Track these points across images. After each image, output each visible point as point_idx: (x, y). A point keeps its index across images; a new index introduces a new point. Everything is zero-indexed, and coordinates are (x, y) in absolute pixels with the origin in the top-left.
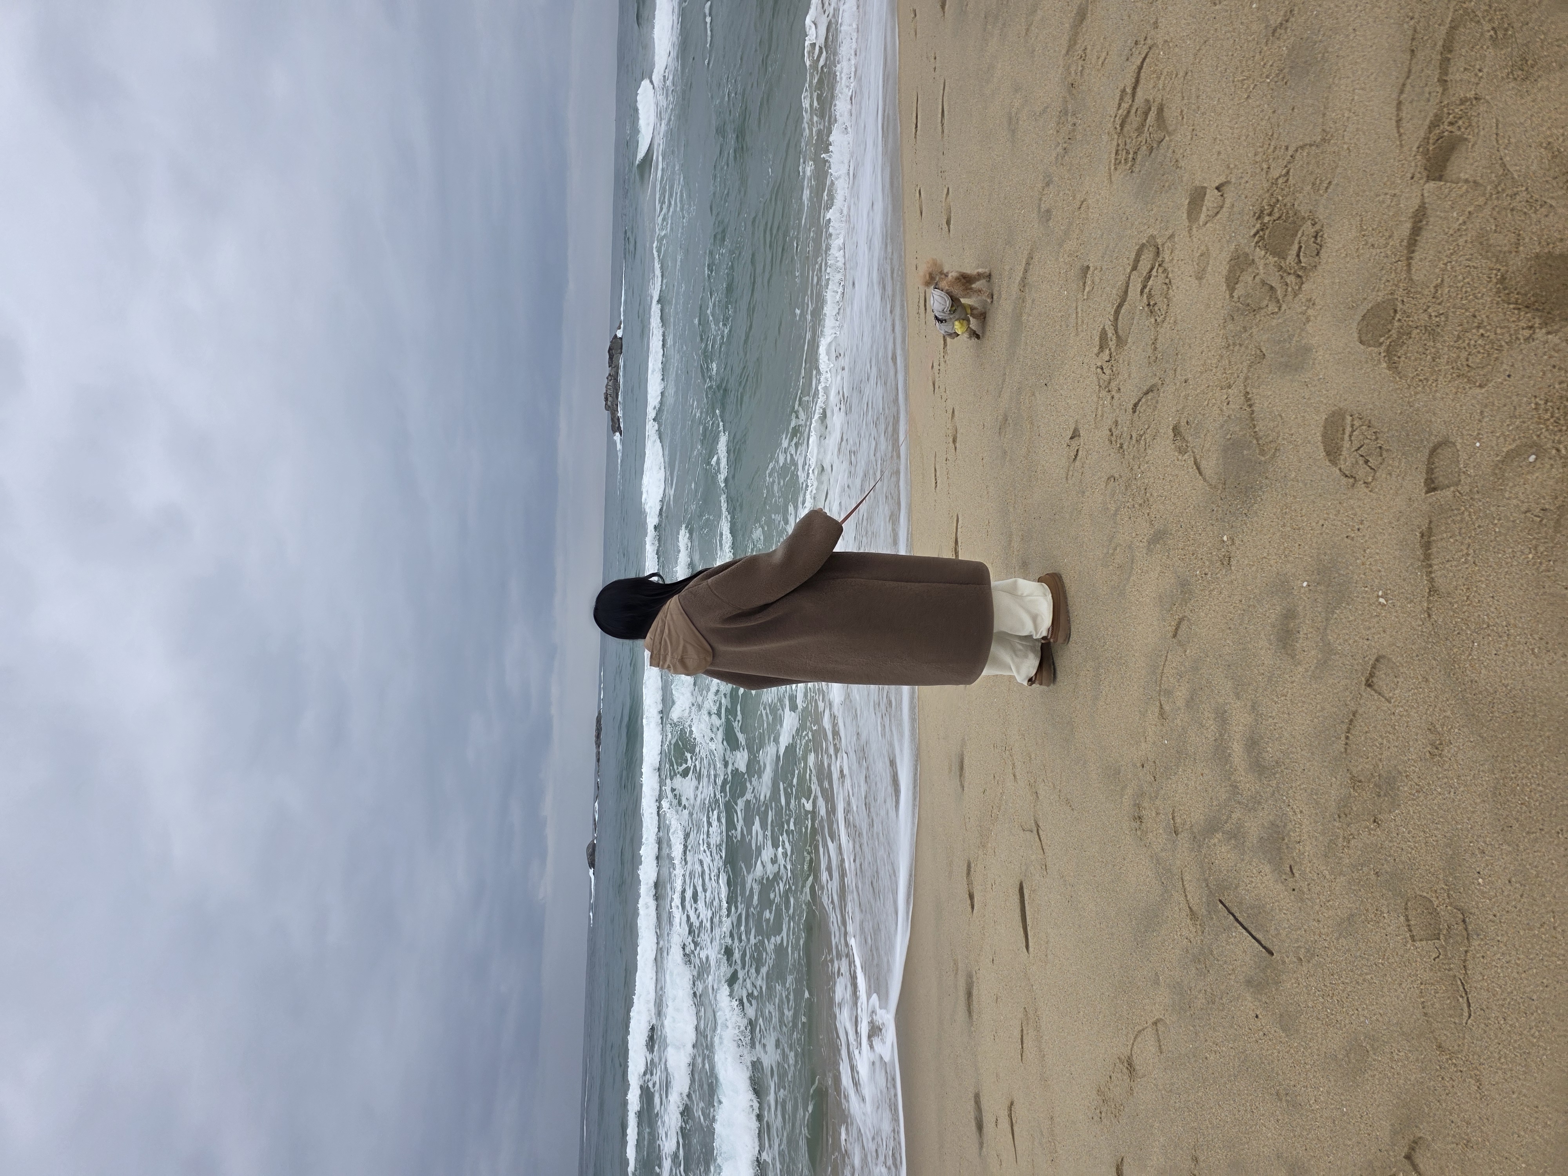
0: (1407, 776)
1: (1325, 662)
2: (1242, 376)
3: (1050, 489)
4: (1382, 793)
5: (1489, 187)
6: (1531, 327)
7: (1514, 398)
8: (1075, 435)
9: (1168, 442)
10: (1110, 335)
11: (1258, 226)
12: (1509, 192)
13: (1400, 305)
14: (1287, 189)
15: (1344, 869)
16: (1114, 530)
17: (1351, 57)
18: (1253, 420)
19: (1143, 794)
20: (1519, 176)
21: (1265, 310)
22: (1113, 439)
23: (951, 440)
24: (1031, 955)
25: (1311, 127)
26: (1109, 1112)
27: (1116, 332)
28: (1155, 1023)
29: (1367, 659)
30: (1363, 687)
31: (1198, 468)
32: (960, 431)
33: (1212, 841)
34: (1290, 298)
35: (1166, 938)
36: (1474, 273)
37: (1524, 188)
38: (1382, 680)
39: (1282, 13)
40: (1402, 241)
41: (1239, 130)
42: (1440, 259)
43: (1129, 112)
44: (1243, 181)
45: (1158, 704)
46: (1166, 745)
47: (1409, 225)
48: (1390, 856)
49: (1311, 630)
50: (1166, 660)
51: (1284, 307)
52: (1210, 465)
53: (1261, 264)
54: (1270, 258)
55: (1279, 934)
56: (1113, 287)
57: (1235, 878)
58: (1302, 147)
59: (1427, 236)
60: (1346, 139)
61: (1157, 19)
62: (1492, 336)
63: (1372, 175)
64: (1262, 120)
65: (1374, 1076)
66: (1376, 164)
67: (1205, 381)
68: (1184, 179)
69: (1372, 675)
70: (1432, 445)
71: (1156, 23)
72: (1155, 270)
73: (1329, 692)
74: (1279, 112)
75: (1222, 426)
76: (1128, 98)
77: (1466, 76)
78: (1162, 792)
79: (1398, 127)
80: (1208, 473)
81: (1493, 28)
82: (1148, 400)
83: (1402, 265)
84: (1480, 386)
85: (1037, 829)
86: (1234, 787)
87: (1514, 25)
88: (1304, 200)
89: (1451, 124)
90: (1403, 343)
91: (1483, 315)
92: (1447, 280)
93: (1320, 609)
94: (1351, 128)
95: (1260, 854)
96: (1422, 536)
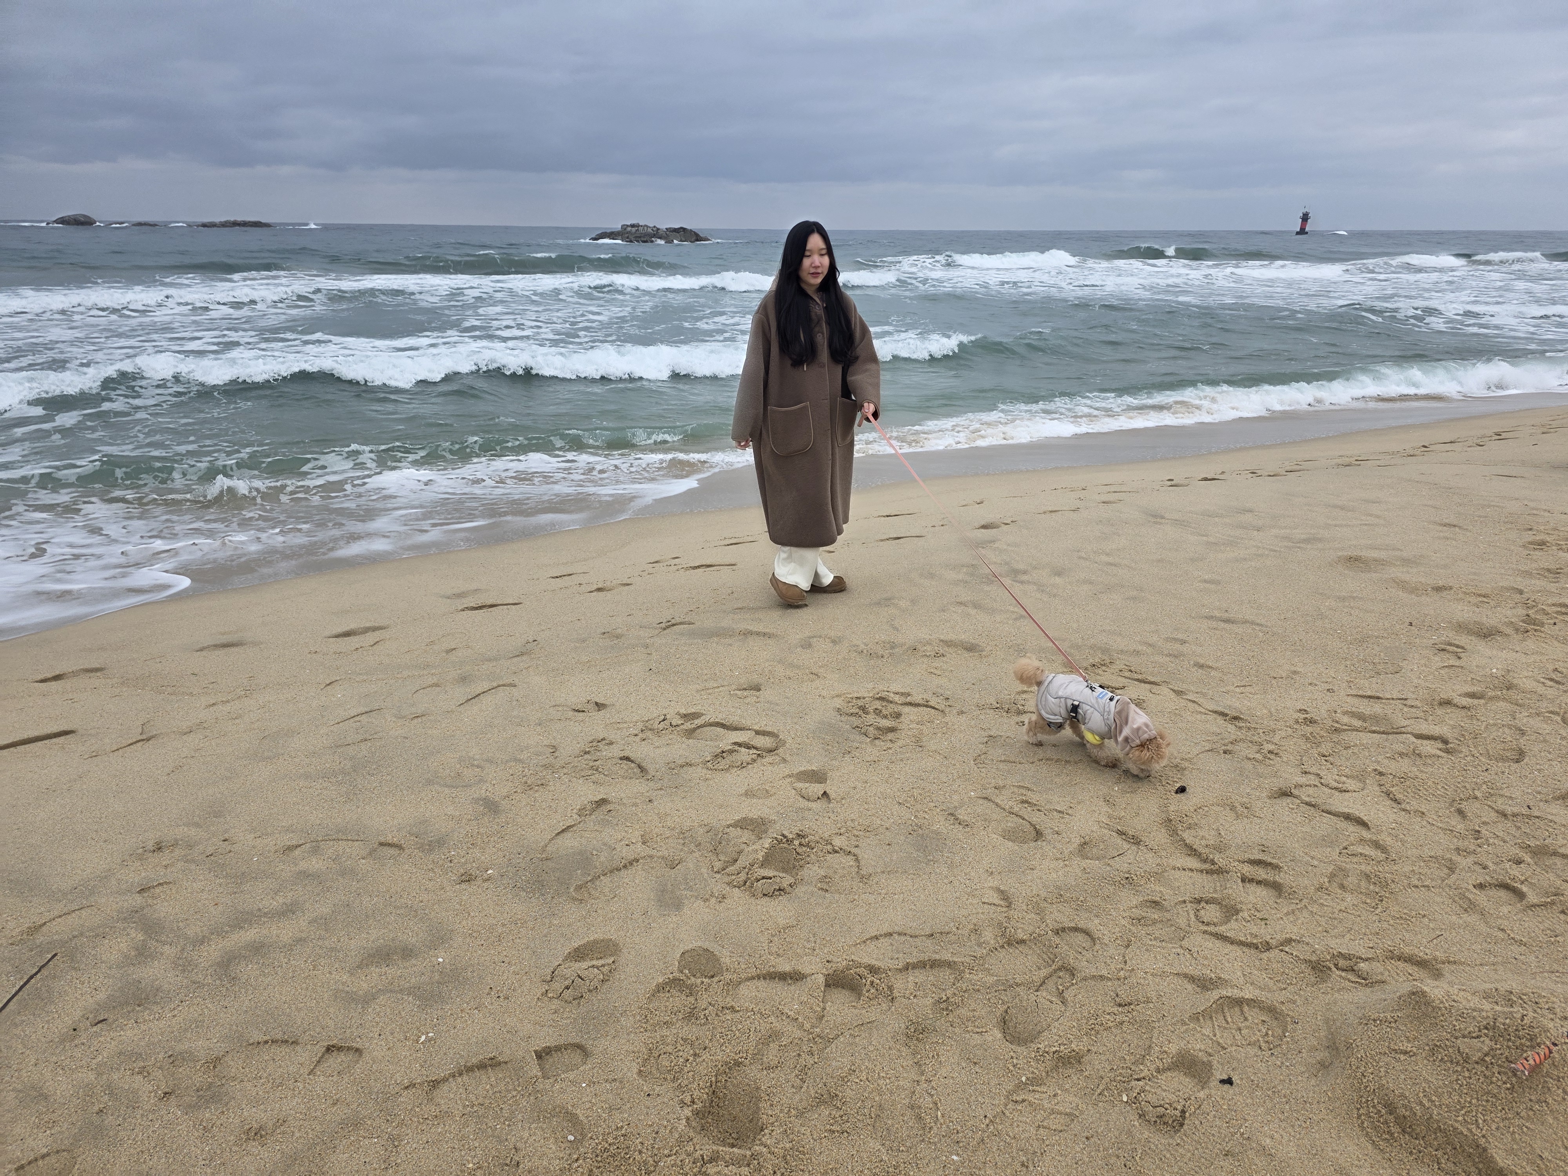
0: (223, 1112)
1: (354, 1000)
2: (654, 852)
3: (543, 691)
4: (201, 1093)
5: (818, 1030)
6: (693, 1102)
7: (628, 1105)
8: (599, 706)
9: (591, 797)
10: (696, 722)
11: (790, 836)
12: (815, 1048)
13: (716, 979)
14: (822, 854)
15: (105, 1077)
16: (499, 762)
17: (929, 884)
18: (611, 872)
19: (189, 847)
20: (827, 1053)
21: (716, 859)
22: (595, 744)
23: (600, 586)
25: (873, 863)
27: (699, 727)
29: (358, 1040)
30: (326, 1044)
31: (563, 831)
32: (609, 594)
33: (133, 931)
34: (727, 879)
35: (3, 905)
36: (744, 1038)
37: (816, 1060)
38: (336, 1061)
39: (966, 818)
40: (774, 967)
42: (757, 1004)
43: (892, 702)
44: (830, 814)
45: (301, 842)
46: (252, 859)
47: (788, 969)
48: (124, 1119)
49: (390, 977)
50: (353, 841)
51: (718, 876)
52: (569, 842)
53: (757, 846)
54: (763, 853)
55: (16, 1026)
57: (86, 965)
58: (857, 860)
59: (777, 989)
60: (863, 896)
61: (965, 713)
62: (686, 1070)
63: (832, 927)
64: (881, 819)
66: (841, 927)
67: (650, 818)
68: (834, 762)
69: (340, 1049)
70: (583, 1043)
71: (962, 712)
72: (755, 751)
73: (319, 1012)
74: (888, 833)
75: (605, 844)
76: (903, 699)
77: (911, 986)
78: (193, 867)
79: (871, 938)
80: (559, 840)
81: (948, 998)
82: (633, 769)
83: (753, 972)
84: (640, 1071)
85: (143, 740)
86: (202, 941)
87: (951, 1015)
88: (812, 872)
89: (872, 983)
90: (681, 991)
91: (705, 1056)
92: (738, 1015)
93: (413, 980)
94: (871, 898)
95: (119, 985)
96: (492, 1059)
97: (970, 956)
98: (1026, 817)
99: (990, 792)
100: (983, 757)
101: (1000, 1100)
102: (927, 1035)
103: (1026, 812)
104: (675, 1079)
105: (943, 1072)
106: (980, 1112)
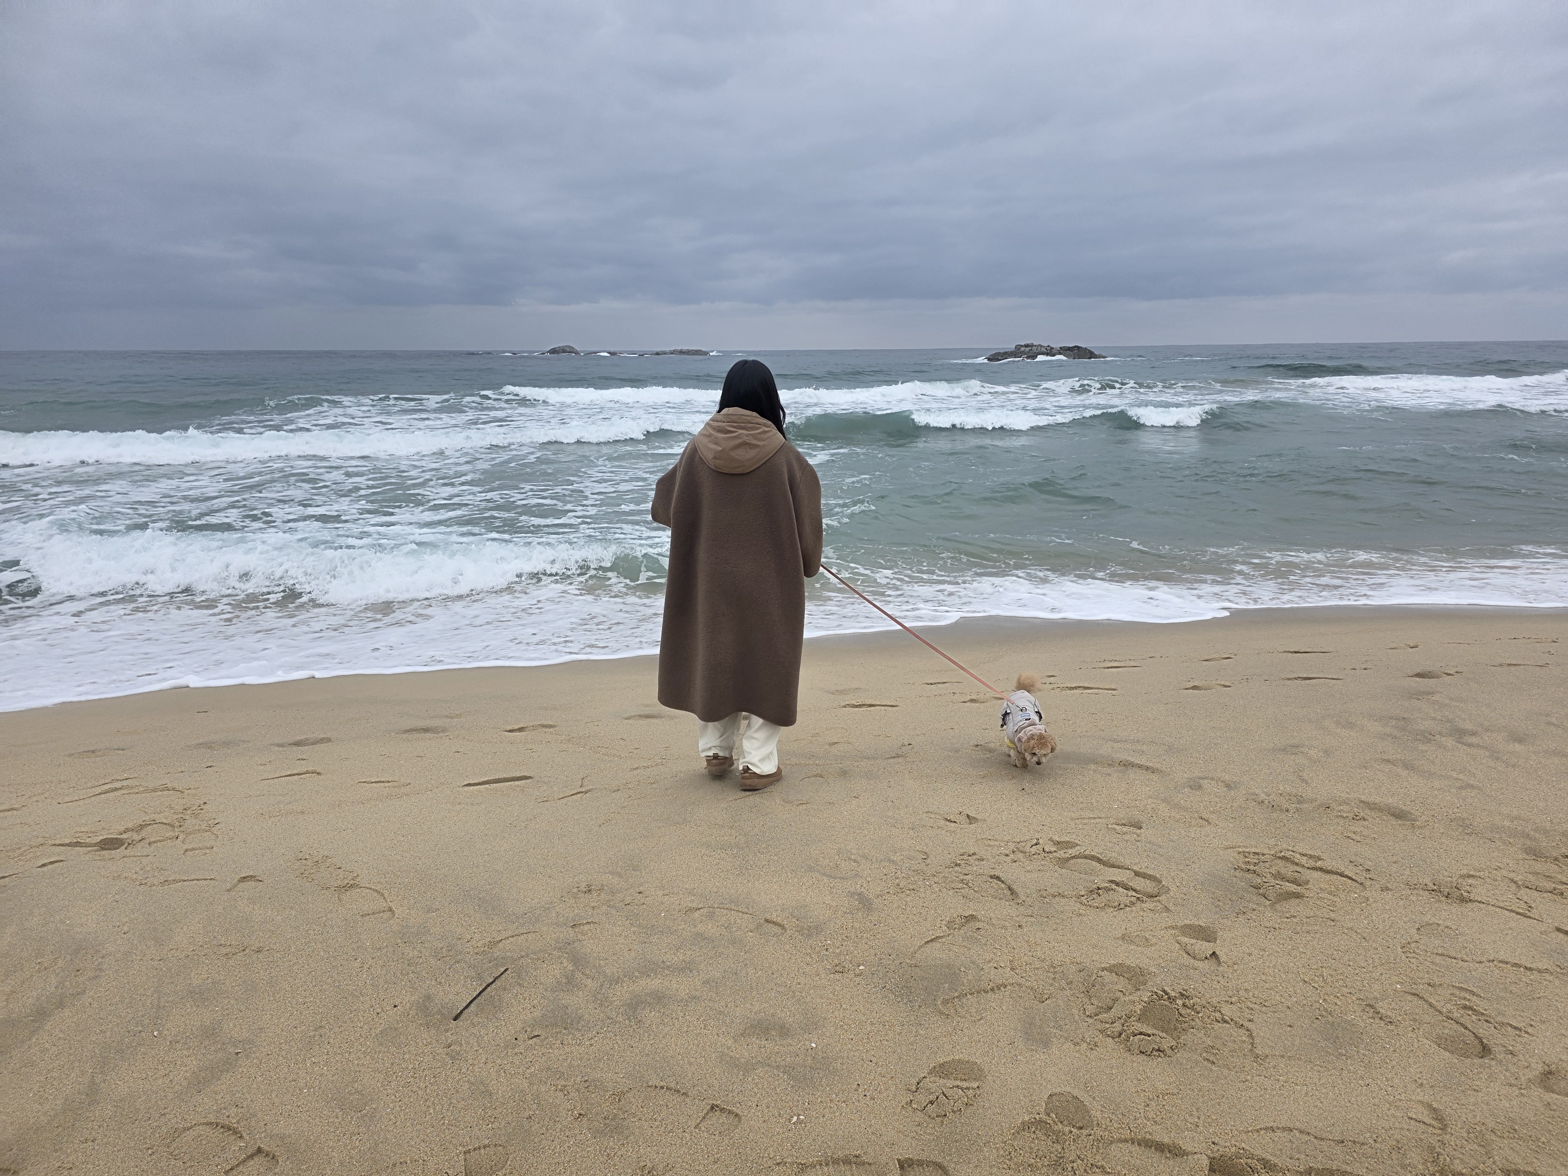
0: (623, 1145)
1: (737, 1066)
2: (1023, 981)
3: (917, 796)
4: (608, 1121)
8: (971, 819)
9: (960, 911)
10: (1070, 851)
11: (1173, 994)
13: (1085, 1132)
14: (1209, 1021)
15: (535, 1087)
16: (874, 860)
17: (1340, 1082)
18: (978, 992)
19: (613, 893)
21: (1088, 1002)
22: (965, 857)
23: (974, 697)
24: (461, 789)
25: (1270, 1044)
26: (306, 868)
27: (1073, 857)
28: (390, 910)
29: (739, 1105)
30: (711, 1102)
31: (932, 940)
32: (982, 706)
33: (565, 961)
34: (1100, 1026)
35: (473, 918)
38: (717, 1120)
39: (1389, 1013)
40: (1151, 1134)
41: (1272, 973)
42: (1130, 1171)
43: (1297, 864)
44: (1220, 979)
45: (700, 906)
46: (660, 914)
47: (1166, 1140)
48: (548, 1129)
49: (768, 1052)
50: (744, 913)
51: (1090, 1021)
52: (935, 952)
53: (1135, 997)
54: (1140, 1006)
55: (474, 1026)
56: (1119, 854)
57: (528, 983)
58: (1251, 1036)
59: (1154, 1158)
60: (1257, 1078)
61: (1391, 890)
63: (1219, 1105)
64: (1282, 996)
65: (337, 1118)
66: (1229, 1108)
67: (1019, 945)
68: (1225, 921)
69: (722, 1110)
70: (946, 1164)
71: (1387, 889)
72: (1134, 894)
73: (707, 1070)
74: (1288, 1012)
75: (973, 963)
76: (1311, 863)
78: (614, 912)
79: (1266, 1129)
80: (928, 949)
82: (1003, 889)
83: (1127, 1134)
85: (582, 792)
86: (617, 981)
88: (1197, 1038)
90: (1048, 1136)
93: (788, 1060)
94: (1268, 1083)
95: (552, 1007)
96: (857, 1157)
98: (1470, 1027)
99: (1421, 988)
100: (1413, 945)
103: (1469, 1020)
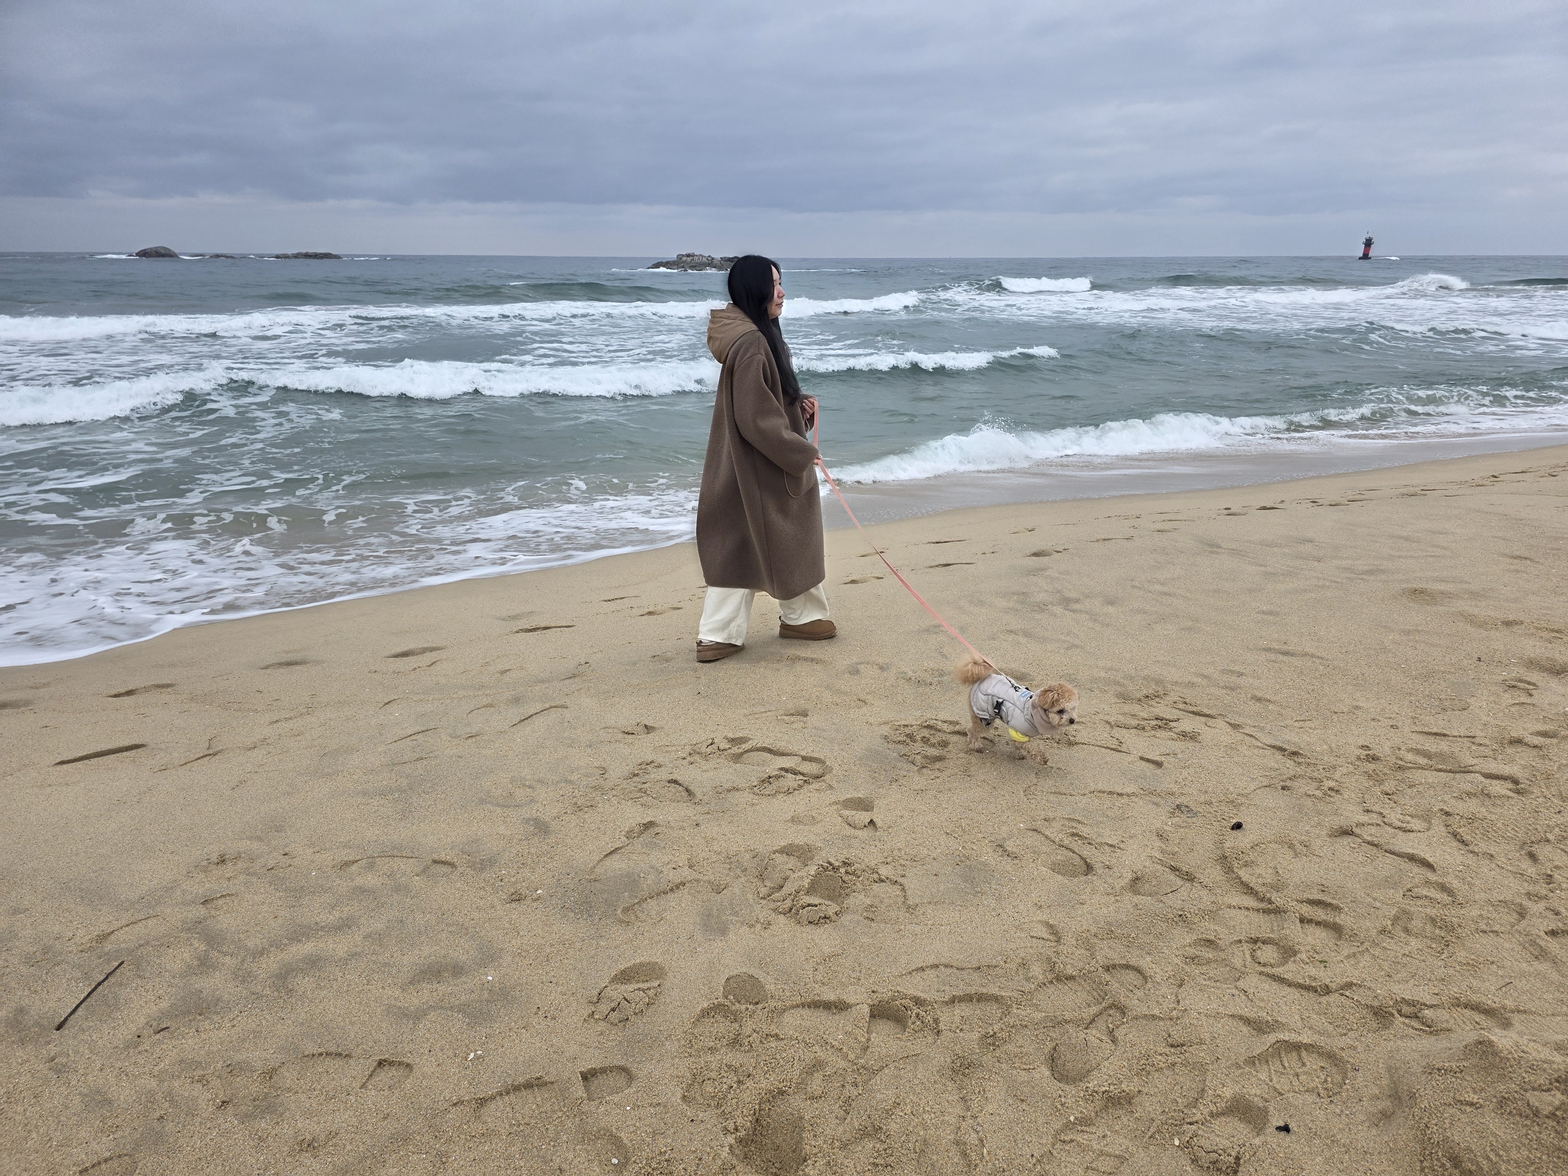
0: (278, 1123)
1: (406, 1015)
2: (701, 877)
3: (594, 713)
4: (257, 1102)
5: (862, 1061)
6: (736, 1129)
7: (672, 1130)
8: (648, 729)
9: (639, 819)
10: (743, 746)
11: (836, 864)
12: (859, 1080)
13: (760, 1006)
14: (868, 883)
15: (166, 1084)
16: (550, 783)
17: (976, 916)
18: (658, 895)
19: (252, 860)
20: (872, 1085)
21: (761, 885)
22: (643, 766)
23: (651, 610)
24: (51, 769)
25: (920, 894)
27: (746, 752)
29: (409, 1055)
30: (378, 1058)
31: (611, 853)
32: (659, 617)
33: (195, 942)
34: (772, 905)
35: (74, 913)
36: (788, 1066)
37: (860, 1092)
38: (388, 1075)
39: (1014, 850)
40: (818, 995)
42: (801, 1033)
43: (940, 731)
44: (877, 843)
45: (357, 858)
46: (311, 873)
47: (833, 998)
48: (184, 1126)
49: (441, 994)
50: (408, 857)
51: (764, 902)
52: (617, 864)
53: (803, 873)
54: (808, 881)
55: (84, 1031)
57: (151, 974)
58: (903, 890)
59: (822, 1017)
60: (909, 927)
62: (730, 1096)
63: (878, 956)
64: (928, 849)
66: (887, 958)
67: (697, 842)
68: (881, 790)
69: (391, 1063)
70: (628, 1066)
72: (802, 777)
73: (372, 1026)
74: (935, 863)
75: (652, 867)
76: (951, 728)
77: (957, 1019)
78: (254, 879)
79: (917, 970)
80: (607, 862)
81: (995, 1033)
82: (681, 792)
83: (798, 1000)
84: (684, 1096)
85: (210, 755)
86: (262, 952)
87: (998, 1051)
88: (858, 900)
89: (918, 1015)
90: (726, 1017)
91: (749, 1083)
92: (782, 1043)
93: (463, 998)
94: (918, 929)
95: (182, 994)
96: (539, 1079)
97: (1018, 990)
98: (1076, 851)
99: (1039, 824)
100: (1032, 788)
101: (1047, 1140)
102: (973, 1070)
103: (1076, 845)
104: (718, 1106)
105: (990, 1108)
106: (1027, 1151)
